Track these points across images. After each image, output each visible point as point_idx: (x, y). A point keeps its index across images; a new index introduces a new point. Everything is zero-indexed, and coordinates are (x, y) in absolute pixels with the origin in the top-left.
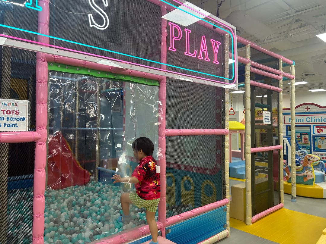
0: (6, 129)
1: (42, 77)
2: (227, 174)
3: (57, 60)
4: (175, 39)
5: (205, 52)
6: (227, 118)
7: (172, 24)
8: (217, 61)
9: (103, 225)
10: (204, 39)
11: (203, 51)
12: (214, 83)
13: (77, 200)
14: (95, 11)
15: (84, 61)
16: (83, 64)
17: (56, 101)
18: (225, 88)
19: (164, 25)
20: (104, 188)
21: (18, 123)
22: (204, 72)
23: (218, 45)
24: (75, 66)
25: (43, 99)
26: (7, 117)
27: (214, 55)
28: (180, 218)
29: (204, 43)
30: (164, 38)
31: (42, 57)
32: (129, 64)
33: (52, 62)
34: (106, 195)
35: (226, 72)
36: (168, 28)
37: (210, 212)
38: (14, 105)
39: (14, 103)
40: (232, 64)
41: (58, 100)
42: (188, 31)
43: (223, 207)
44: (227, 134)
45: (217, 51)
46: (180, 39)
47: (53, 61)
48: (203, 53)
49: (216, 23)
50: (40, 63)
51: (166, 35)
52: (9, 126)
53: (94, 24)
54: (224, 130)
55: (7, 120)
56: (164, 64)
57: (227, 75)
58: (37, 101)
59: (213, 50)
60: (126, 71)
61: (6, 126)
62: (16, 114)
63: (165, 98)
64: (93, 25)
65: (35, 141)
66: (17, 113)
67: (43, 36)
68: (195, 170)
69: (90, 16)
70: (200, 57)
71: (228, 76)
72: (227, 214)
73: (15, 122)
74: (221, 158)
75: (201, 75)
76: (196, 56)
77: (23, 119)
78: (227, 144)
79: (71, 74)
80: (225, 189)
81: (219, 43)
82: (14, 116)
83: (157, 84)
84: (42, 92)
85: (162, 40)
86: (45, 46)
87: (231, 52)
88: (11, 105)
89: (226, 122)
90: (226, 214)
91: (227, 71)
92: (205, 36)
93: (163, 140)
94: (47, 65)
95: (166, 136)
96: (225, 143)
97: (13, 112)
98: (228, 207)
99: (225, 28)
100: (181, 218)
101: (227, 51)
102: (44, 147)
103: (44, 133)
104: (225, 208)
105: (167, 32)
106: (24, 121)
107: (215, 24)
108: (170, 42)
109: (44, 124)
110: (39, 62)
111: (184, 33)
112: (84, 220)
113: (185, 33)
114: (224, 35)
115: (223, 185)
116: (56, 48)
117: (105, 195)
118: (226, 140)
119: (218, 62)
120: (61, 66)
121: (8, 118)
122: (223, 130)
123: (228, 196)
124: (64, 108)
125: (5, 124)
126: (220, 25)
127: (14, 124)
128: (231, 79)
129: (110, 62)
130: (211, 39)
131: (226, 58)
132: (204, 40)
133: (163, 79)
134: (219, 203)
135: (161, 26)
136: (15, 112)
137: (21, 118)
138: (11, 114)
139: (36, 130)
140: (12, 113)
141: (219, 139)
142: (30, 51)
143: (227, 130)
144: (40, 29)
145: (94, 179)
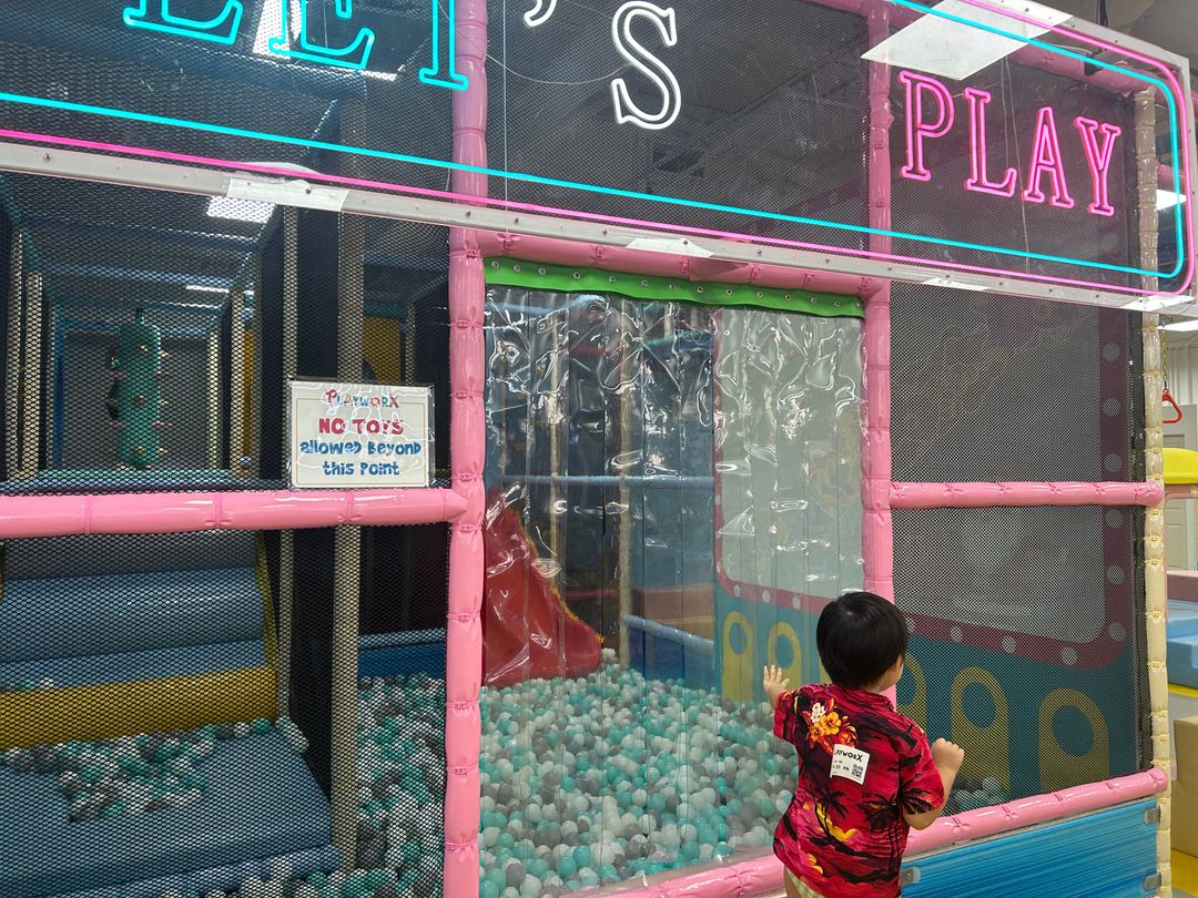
0: (368, 480)
1: (468, 308)
2: (1158, 671)
3: (512, 248)
4: (928, 131)
5: (1053, 170)
6: (1154, 435)
7: (915, 76)
8: (1106, 206)
9: (659, 827)
10: (1046, 122)
11: (1045, 168)
12: (1093, 292)
13: (562, 727)
14: (634, 69)
15: (595, 245)
16: (591, 257)
17: (510, 385)
18: (1141, 313)
19: (880, 85)
20: (652, 694)
21: (401, 460)
22: (1048, 253)
23: (1110, 140)
24: (569, 267)
25: (472, 379)
26: (370, 443)
27: (1091, 178)
28: (957, 829)
29: (1046, 135)
30: (881, 134)
31: (467, 242)
32: (753, 242)
33: (495, 258)
34: (662, 717)
35: (1144, 245)
36: (896, 94)
37: (1084, 818)
38: (388, 404)
39: (388, 397)
40: (1172, 210)
41: (517, 385)
42: (978, 98)
43: (1142, 804)
44: (1154, 502)
45: (1104, 163)
46: (945, 132)
47: (500, 253)
48: (1046, 177)
49: (1097, 52)
50: (462, 264)
51: (886, 122)
52: (374, 470)
53: (631, 114)
54: (1142, 486)
55: (371, 453)
56: (882, 231)
57: (1150, 257)
58: (455, 391)
59: (1087, 160)
60: (742, 269)
61: (367, 471)
62: (394, 432)
63: (888, 363)
64: (629, 118)
65: (450, 521)
66: (398, 430)
67: (470, 172)
68: (1009, 645)
69: (618, 86)
70: (1033, 194)
71: (1155, 262)
72: (1160, 832)
73: (392, 458)
74: (1126, 601)
75: (1035, 266)
76: (1012, 192)
77: (416, 448)
78: (1154, 543)
79: (554, 295)
80: (1147, 730)
81: (1112, 132)
82: (389, 438)
83: (854, 310)
84: (467, 360)
85: (872, 143)
86: (475, 204)
87: (1170, 164)
88: (379, 402)
89: (1149, 453)
90: (1155, 835)
91: (1150, 241)
92: (1050, 110)
93: (882, 524)
94: (481, 266)
95: (895, 508)
96: (1147, 540)
97: (386, 427)
98: (1165, 804)
99: (1136, 65)
100: (962, 831)
101: (1146, 160)
102: (475, 540)
103: (475, 492)
104: (1148, 808)
105: (894, 109)
106: (418, 454)
107: (1092, 57)
108: (906, 148)
109: (475, 464)
110: (458, 258)
111: (963, 106)
112: (589, 800)
113: (968, 102)
114: (1132, 96)
115: (1141, 714)
116: (510, 209)
117: (655, 719)
118: (1148, 528)
119: (1112, 209)
120: (523, 270)
121: (371, 446)
122: (1135, 485)
123: (1163, 759)
124: (537, 411)
125: (364, 465)
126: (1113, 58)
127: (389, 465)
128: (1170, 273)
129: (686, 243)
130: (1080, 119)
131: (1143, 189)
132: (1045, 126)
133: (877, 289)
134: (1123, 785)
135: (868, 90)
136: (391, 428)
137: (408, 446)
138: (380, 433)
139: (453, 484)
140: (382, 428)
141: (1115, 521)
142: (431, 226)
143: (1154, 484)
144: (461, 151)
145: (614, 659)
